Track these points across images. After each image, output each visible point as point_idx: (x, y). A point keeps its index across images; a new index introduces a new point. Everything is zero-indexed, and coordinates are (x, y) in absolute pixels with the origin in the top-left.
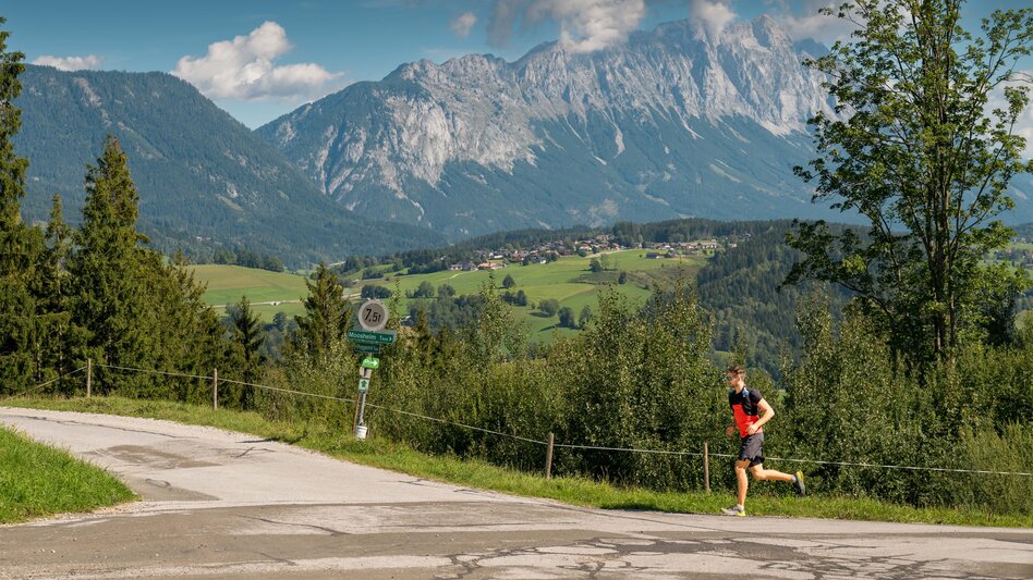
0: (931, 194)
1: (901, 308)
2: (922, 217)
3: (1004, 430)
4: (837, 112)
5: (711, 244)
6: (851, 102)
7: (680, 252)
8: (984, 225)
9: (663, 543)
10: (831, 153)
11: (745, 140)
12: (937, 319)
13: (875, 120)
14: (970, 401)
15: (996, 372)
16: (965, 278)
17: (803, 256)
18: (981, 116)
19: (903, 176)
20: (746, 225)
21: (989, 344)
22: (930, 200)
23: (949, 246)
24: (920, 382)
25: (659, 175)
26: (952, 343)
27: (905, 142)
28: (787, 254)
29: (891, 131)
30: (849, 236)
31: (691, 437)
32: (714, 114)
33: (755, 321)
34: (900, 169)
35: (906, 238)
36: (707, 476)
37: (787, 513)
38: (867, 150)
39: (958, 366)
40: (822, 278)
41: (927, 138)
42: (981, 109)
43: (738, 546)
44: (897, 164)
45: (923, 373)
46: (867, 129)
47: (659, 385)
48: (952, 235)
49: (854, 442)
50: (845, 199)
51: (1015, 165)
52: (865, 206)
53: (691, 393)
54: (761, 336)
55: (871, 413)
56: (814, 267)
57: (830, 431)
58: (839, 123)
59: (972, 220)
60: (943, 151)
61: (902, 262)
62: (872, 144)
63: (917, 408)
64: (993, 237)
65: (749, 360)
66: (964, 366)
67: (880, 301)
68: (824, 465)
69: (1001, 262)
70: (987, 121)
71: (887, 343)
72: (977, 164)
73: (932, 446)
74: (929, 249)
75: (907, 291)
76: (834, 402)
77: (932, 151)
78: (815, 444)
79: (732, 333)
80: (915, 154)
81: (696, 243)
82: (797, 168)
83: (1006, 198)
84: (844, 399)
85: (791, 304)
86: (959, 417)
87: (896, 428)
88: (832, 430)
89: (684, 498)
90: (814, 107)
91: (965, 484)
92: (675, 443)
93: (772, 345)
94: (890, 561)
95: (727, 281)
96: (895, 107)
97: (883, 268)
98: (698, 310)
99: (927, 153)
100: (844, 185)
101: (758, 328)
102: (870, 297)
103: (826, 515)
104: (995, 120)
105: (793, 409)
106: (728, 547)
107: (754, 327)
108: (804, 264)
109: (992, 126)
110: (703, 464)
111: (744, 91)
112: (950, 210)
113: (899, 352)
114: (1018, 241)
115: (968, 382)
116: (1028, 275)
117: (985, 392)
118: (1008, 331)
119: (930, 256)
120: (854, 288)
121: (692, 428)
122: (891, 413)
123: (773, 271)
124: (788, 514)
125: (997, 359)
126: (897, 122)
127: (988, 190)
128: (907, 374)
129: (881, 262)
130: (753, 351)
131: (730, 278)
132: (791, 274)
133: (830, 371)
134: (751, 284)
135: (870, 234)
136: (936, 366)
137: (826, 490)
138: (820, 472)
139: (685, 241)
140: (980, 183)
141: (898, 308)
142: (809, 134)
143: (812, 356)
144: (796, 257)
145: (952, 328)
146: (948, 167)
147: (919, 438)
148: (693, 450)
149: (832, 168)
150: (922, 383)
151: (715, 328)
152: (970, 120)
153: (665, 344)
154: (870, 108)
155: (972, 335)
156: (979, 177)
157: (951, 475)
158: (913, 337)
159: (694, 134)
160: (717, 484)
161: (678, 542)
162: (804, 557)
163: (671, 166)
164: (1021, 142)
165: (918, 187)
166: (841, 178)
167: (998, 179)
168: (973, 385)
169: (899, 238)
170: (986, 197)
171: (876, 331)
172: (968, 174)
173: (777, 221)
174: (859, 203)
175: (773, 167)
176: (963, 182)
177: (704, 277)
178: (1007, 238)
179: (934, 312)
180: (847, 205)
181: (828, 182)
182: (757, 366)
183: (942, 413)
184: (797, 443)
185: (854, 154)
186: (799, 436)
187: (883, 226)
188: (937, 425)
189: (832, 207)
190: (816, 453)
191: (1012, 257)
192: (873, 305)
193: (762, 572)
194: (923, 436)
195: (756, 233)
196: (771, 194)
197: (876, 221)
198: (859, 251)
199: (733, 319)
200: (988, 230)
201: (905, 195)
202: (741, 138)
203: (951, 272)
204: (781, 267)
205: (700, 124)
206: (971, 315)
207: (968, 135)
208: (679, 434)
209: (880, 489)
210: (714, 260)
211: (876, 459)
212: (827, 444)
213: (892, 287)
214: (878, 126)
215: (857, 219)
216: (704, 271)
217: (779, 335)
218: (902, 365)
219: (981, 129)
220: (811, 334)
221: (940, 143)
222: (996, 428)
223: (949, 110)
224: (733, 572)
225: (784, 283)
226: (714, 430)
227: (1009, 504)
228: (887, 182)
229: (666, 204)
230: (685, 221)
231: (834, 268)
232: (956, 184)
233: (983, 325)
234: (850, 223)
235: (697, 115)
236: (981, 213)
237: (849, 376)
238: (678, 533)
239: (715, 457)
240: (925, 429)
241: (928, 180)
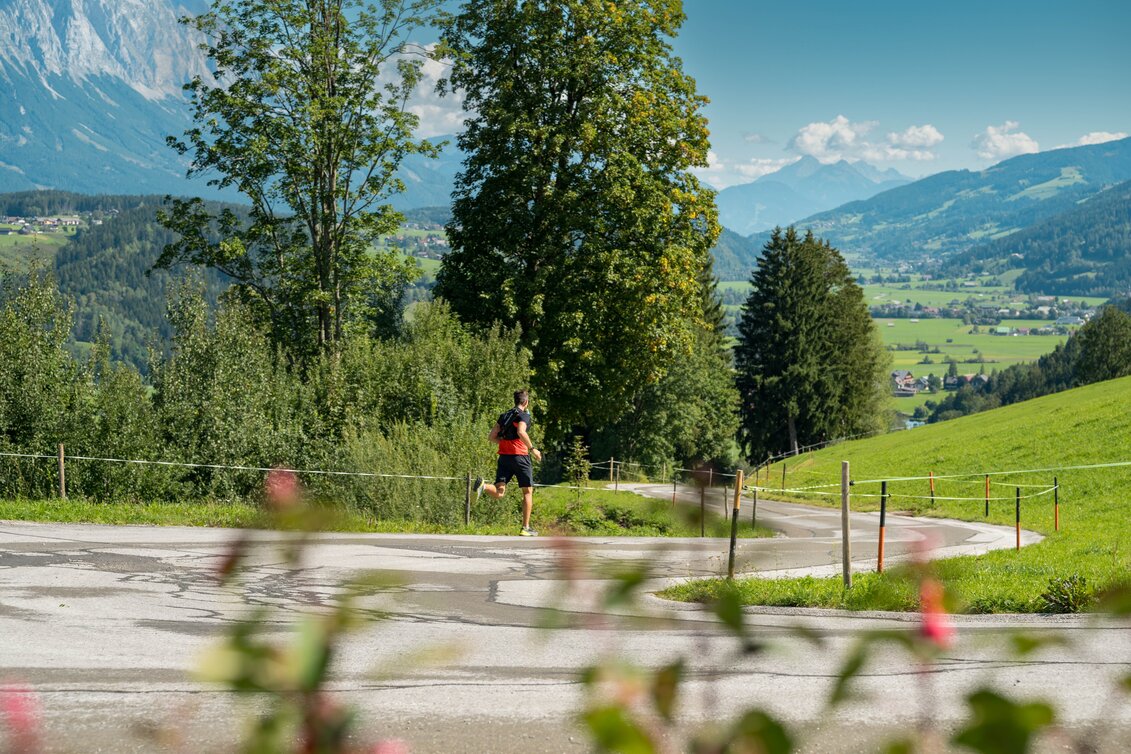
0: (317, 173)
1: (282, 298)
2: (307, 198)
3: (390, 430)
4: (216, 78)
5: (73, 220)
6: (231, 68)
7: (37, 228)
8: (373, 209)
9: (10, 556)
10: (209, 123)
11: (113, 103)
12: (322, 311)
13: (258, 89)
14: (354, 399)
15: (383, 368)
16: (352, 265)
17: (177, 237)
18: (372, 90)
19: (288, 152)
20: (113, 199)
21: (377, 338)
22: (316, 179)
23: (336, 230)
24: (302, 379)
25: (13, 139)
26: (337, 337)
27: (291, 115)
28: (159, 234)
29: (276, 101)
30: (227, 215)
31: (45, 438)
32: (78, 69)
33: (121, 309)
34: (285, 144)
35: (289, 220)
36: (63, 482)
37: (152, 521)
38: (249, 122)
39: (343, 361)
40: (196, 261)
41: (313, 111)
42: (373, 82)
43: (96, 557)
44: (282, 138)
45: (306, 369)
46: (250, 98)
47: (9, 379)
48: (339, 219)
49: (228, 442)
50: (224, 175)
51: (407, 145)
52: (246, 184)
53: (46, 388)
54: (128, 326)
55: (248, 411)
56: (188, 250)
57: (203, 434)
58: (218, 91)
59: (360, 203)
60: (331, 127)
61: (286, 247)
62: (254, 115)
63: (298, 407)
64: (382, 222)
65: (113, 353)
66: (349, 361)
67: (261, 290)
68: (196, 469)
69: (391, 249)
70: (377, 97)
71: (267, 335)
72: (367, 142)
73: (313, 448)
74: (314, 232)
75: (290, 279)
76: (208, 399)
77: (319, 125)
78: (187, 446)
79: (95, 322)
80: (300, 128)
81: (55, 219)
82: (170, 139)
83: (397, 181)
84: (219, 397)
85: (163, 290)
86: (342, 416)
87: (276, 429)
88: (205, 430)
89: (36, 506)
90: (191, 69)
91: (348, 488)
92: (27, 445)
93: (141, 335)
94: (262, 570)
95: (90, 263)
96: (280, 76)
97: (264, 252)
98: (55, 294)
99: (314, 128)
100: (222, 159)
101: (125, 316)
102: (250, 284)
103: (195, 523)
104: (387, 95)
105: (162, 407)
106: (85, 559)
107: (121, 315)
108: (178, 245)
109: (383, 103)
110: (58, 470)
111: (112, 47)
112: (338, 191)
113: (280, 345)
114: (410, 226)
115: (354, 378)
116: (420, 264)
117: (370, 389)
118: (397, 324)
119: (314, 240)
120: (232, 274)
121: (47, 429)
122: (270, 412)
123: (143, 252)
124: (154, 522)
125: (385, 354)
126: (282, 91)
127: (378, 171)
128: (289, 369)
129: (263, 246)
130: (119, 342)
131: (94, 260)
132: (162, 256)
133: (205, 364)
134: (117, 266)
135: (251, 215)
136: (319, 361)
137: (196, 497)
138: (191, 477)
139: (43, 215)
140: (370, 163)
141: (280, 297)
142: (185, 99)
143: (184, 348)
144: (169, 238)
145: (337, 319)
146: (336, 144)
147: (300, 439)
148: (47, 453)
149: (210, 141)
150: (304, 379)
151: (76, 316)
152: (360, 94)
153: (16, 333)
154: (254, 76)
155: (359, 328)
156: (369, 156)
157: (333, 479)
158: (295, 329)
159: (55, 94)
160: (75, 491)
161: (28, 554)
162: (169, 568)
163: (27, 129)
164: (414, 120)
165: (304, 164)
166: (219, 151)
167: (389, 159)
168: (358, 381)
169: (282, 220)
170: (376, 178)
171: (256, 321)
172: (357, 152)
173: (148, 197)
174: (239, 180)
175: (144, 136)
176: (352, 161)
177: (64, 258)
178: (397, 223)
179: (319, 302)
180: (226, 182)
181: (205, 155)
182: (123, 359)
183: (325, 412)
184: (167, 446)
185: (234, 125)
186: (169, 437)
187: (265, 206)
188: (319, 425)
189: (209, 184)
190: (187, 457)
191: (404, 244)
192: (253, 293)
193: (122, 585)
194: (305, 437)
195: (125, 210)
196: (142, 165)
197: (257, 201)
198: (239, 234)
199: (97, 307)
200: (377, 215)
201: (289, 173)
202: (109, 100)
203: (337, 258)
204: (152, 248)
205: (62, 82)
206: (358, 306)
207: (357, 109)
208: (31, 435)
209: (258, 496)
210: (75, 238)
211: (253, 462)
212: (199, 446)
213: (274, 274)
214: (261, 95)
215: (236, 197)
216: (64, 250)
217: (148, 325)
218: (283, 360)
219: (372, 105)
220: (181, 323)
221: (327, 118)
222: (382, 428)
223: (339, 81)
224: (89, 585)
225: (155, 267)
226: (72, 430)
227: (394, 510)
228: (270, 157)
229: (21, 172)
230: (42, 193)
231: (211, 252)
232: (344, 162)
233: (370, 317)
234: (230, 201)
235: (57, 71)
236: (370, 195)
237: (225, 371)
238: (28, 544)
239: (73, 461)
240: (306, 429)
241: (314, 157)
